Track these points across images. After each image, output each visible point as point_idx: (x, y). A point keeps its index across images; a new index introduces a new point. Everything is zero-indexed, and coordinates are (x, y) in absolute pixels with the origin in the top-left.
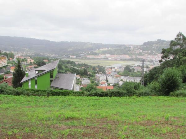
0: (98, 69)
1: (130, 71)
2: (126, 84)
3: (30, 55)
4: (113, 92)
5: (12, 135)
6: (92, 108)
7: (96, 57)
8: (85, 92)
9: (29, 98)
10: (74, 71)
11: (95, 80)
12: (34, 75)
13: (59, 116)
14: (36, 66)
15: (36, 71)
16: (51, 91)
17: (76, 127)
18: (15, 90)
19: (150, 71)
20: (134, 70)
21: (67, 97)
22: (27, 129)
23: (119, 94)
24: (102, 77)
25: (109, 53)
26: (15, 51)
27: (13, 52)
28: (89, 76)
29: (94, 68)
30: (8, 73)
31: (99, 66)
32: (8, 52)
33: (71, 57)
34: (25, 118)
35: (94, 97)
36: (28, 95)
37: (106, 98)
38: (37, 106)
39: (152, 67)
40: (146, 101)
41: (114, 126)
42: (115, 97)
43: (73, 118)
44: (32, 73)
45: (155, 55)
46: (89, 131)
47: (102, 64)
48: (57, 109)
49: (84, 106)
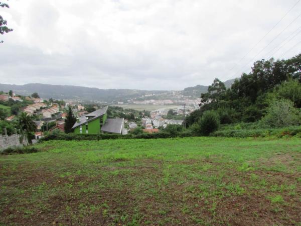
0: (143, 114)
1: (173, 114)
2: (170, 126)
3: (81, 102)
4: (158, 134)
5: (65, 178)
6: (140, 149)
7: (142, 103)
8: (133, 135)
9: (81, 143)
10: (122, 116)
11: (142, 123)
12: (85, 121)
13: (110, 158)
14: (87, 112)
15: (87, 117)
16: (101, 135)
17: (124, 167)
18: (67, 135)
19: (191, 114)
20: (176, 113)
21: (116, 141)
22: (79, 172)
23: (163, 136)
24: (148, 121)
25: (154, 99)
26: (66, 99)
27: (64, 100)
28: (136, 121)
29: (140, 113)
30: (60, 119)
31: (144, 111)
32: (59, 100)
33: (119, 103)
34: (77, 162)
35: (140, 140)
36: (79, 139)
37: (152, 139)
38: (88, 150)
39: (192, 110)
40: (188, 141)
41: (159, 165)
42: (160, 139)
43: (122, 159)
44: (83, 119)
45: (195, 99)
46: (136, 170)
47: (147, 109)
48: (107, 151)
49: (132, 148)
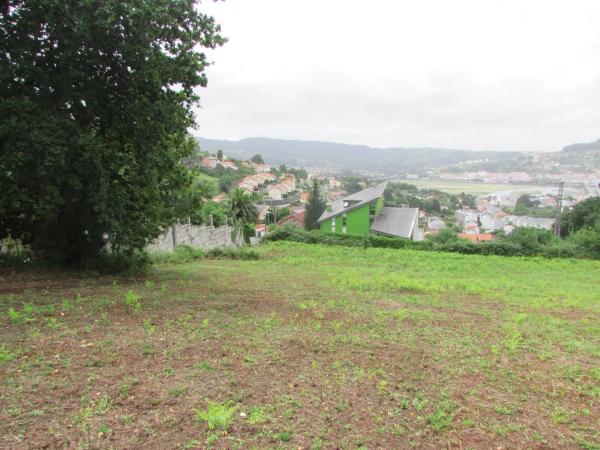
0: (460, 201)
1: (531, 205)
2: (522, 231)
3: (335, 172)
4: (491, 246)
5: (305, 310)
6: (449, 273)
7: (460, 178)
8: (435, 244)
9: (333, 250)
10: (413, 203)
11: (455, 220)
12: (342, 210)
13: (387, 285)
14: (345, 192)
15: (345, 201)
16: (371, 238)
17: (419, 306)
18: (309, 233)
19: (576, 207)
20: (538, 203)
21: (400, 252)
22: (331, 303)
23: (505, 251)
24: (468, 216)
25: (486, 170)
26: (308, 165)
27: (305, 168)
28: (443, 215)
29: (454, 199)
30: (297, 204)
31: (463, 194)
32: (297, 168)
33: (409, 176)
34: (326, 284)
35: (452, 254)
36: (330, 243)
37: (477, 256)
38: (345, 264)
39: (581, 198)
40: (564, 267)
41: (494, 312)
42: (495, 257)
43: (412, 289)
44: (338, 206)
45: (590, 172)
46: (443, 315)
47: (469, 189)
48: (382, 270)
49: (432, 269)
